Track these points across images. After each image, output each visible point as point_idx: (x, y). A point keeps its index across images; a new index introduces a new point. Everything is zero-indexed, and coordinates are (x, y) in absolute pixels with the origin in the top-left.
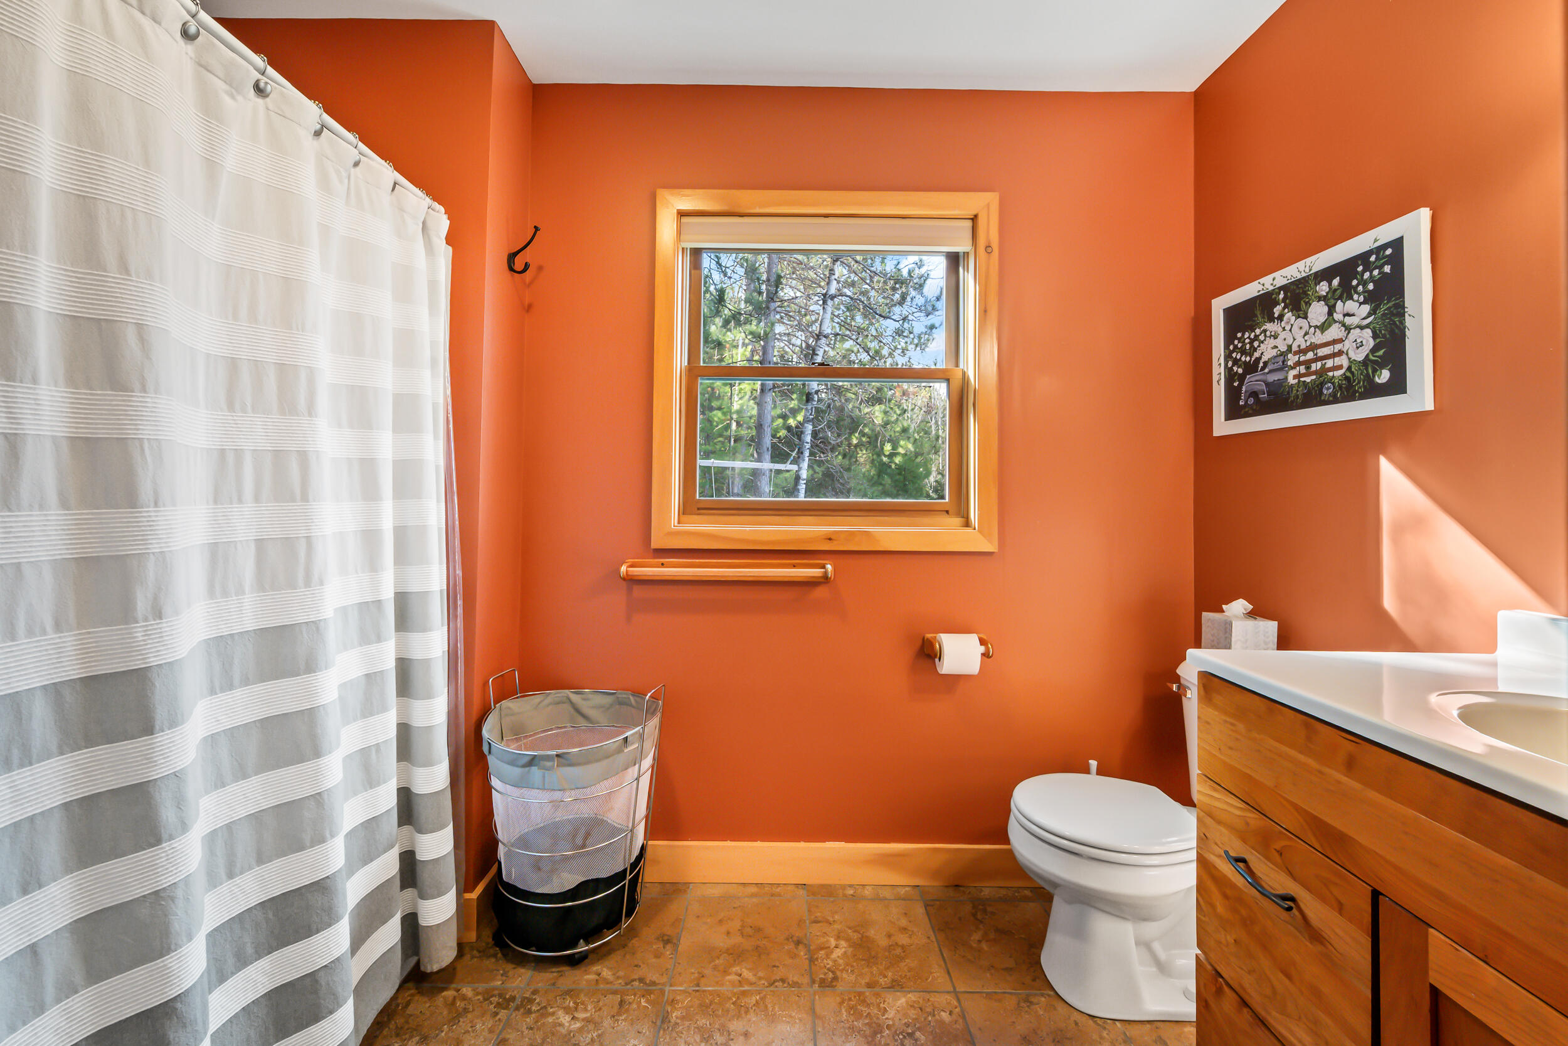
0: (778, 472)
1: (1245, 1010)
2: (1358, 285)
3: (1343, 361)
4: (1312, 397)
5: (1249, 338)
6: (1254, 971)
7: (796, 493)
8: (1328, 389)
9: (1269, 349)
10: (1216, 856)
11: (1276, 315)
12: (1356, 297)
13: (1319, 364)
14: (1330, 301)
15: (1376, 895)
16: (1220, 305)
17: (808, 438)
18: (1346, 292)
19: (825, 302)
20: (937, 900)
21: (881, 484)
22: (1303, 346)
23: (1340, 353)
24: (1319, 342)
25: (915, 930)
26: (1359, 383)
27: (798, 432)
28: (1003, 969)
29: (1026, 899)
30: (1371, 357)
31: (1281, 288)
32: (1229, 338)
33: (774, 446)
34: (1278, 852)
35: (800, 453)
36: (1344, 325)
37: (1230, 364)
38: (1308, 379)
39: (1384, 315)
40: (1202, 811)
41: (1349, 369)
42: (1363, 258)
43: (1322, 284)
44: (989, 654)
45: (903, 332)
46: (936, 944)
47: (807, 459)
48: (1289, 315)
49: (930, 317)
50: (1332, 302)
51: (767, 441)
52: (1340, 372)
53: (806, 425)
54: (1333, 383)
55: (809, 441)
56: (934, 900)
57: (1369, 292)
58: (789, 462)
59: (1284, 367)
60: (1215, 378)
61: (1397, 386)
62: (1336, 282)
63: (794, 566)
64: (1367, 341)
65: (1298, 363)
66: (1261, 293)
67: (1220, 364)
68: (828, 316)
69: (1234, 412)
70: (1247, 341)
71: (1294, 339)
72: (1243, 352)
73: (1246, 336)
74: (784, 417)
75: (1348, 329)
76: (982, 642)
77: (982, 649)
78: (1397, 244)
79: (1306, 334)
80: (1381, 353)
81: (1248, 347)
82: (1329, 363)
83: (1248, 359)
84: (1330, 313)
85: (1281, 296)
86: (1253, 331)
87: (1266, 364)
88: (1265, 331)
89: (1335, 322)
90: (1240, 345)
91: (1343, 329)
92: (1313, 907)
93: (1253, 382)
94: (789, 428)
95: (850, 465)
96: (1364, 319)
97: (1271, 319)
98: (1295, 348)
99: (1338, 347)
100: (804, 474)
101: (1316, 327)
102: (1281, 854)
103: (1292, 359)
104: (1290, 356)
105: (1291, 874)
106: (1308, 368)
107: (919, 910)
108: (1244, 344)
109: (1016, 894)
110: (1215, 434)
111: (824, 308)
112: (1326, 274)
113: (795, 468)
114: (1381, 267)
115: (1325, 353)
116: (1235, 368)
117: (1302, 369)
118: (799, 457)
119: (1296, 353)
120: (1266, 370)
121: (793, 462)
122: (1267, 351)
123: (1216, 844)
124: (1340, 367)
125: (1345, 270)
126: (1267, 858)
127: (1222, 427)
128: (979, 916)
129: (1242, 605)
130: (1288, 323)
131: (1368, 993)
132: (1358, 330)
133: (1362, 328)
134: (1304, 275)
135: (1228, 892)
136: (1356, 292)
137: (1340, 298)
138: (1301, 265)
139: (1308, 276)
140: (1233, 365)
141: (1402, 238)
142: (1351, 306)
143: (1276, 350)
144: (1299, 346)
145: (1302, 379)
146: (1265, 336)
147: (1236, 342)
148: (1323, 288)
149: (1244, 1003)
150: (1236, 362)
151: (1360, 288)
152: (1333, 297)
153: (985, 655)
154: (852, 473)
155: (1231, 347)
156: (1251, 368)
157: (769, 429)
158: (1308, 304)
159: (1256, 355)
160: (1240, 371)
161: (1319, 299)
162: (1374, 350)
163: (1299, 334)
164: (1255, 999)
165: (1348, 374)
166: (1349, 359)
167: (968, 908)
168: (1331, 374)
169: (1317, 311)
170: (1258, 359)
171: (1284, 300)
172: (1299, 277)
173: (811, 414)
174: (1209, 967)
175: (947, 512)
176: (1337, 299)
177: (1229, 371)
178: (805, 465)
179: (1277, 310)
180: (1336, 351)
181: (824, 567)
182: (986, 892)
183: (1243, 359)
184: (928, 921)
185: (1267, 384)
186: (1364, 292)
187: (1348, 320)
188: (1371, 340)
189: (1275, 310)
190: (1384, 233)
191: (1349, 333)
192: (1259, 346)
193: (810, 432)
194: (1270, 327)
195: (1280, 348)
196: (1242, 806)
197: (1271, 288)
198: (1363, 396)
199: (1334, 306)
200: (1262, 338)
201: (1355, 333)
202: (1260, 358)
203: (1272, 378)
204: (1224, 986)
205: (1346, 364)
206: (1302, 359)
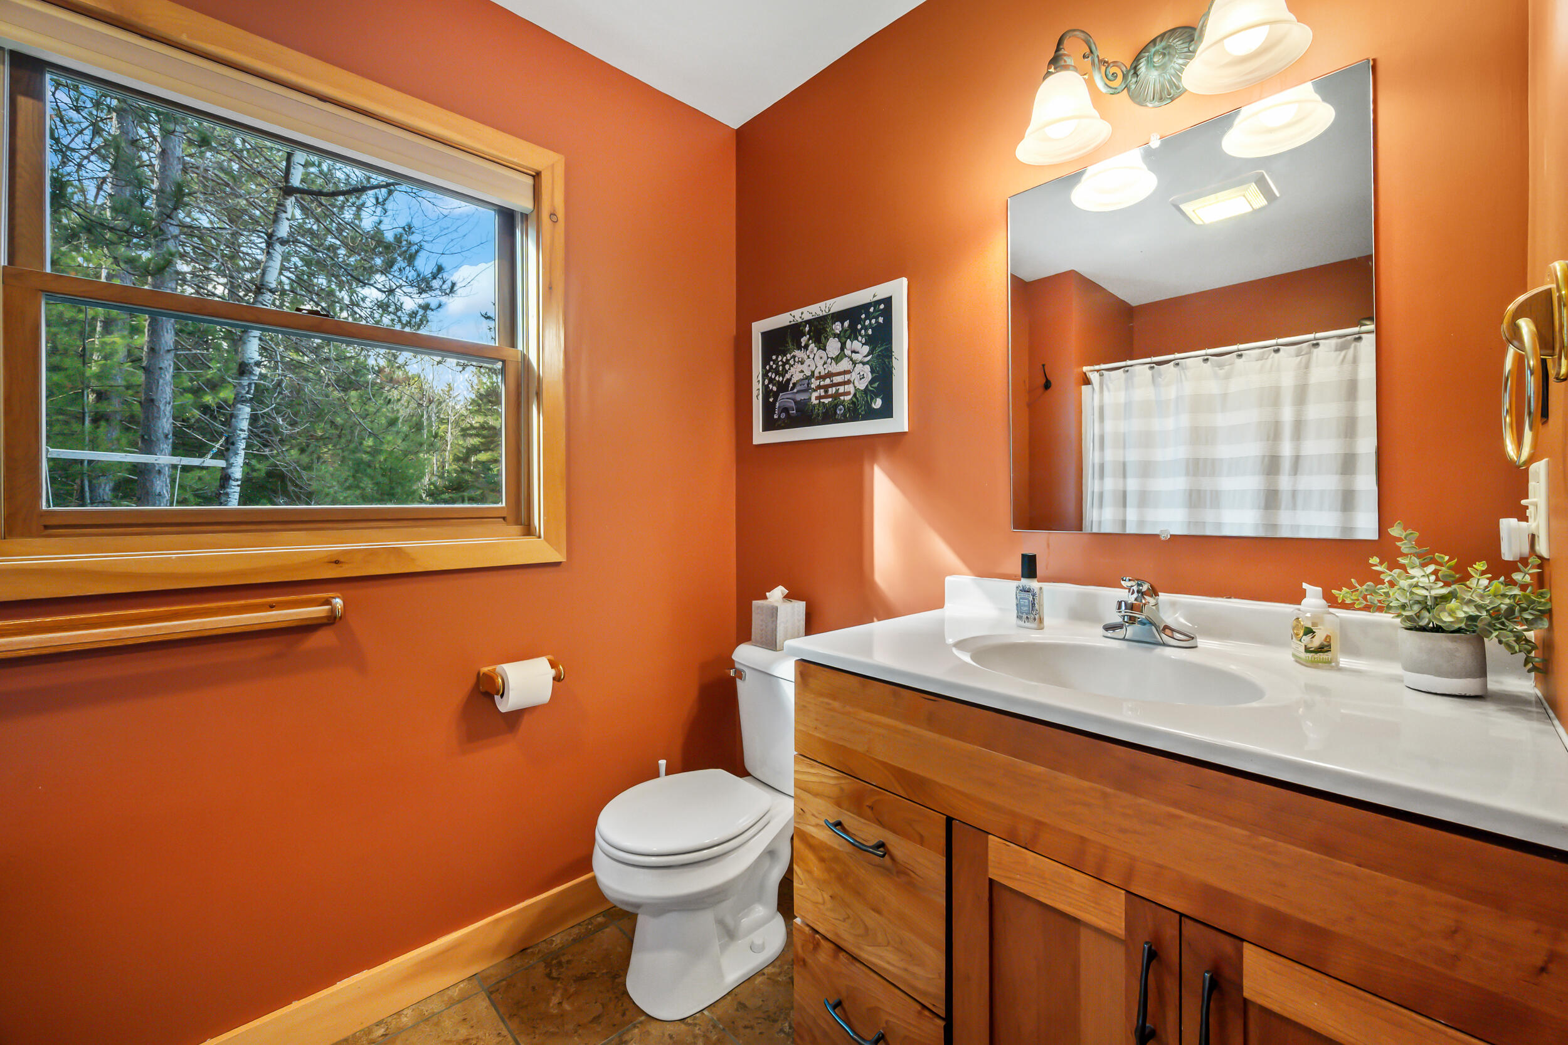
0: (186, 469)
1: (842, 955)
2: (861, 329)
3: (850, 388)
4: (829, 416)
5: (782, 361)
6: (849, 917)
7: (223, 498)
8: (840, 410)
9: (797, 372)
10: (813, 826)
11: (803, 345)
12: (860, 338)
13: (834, 389)
14: (842, 338)
15: (949, 821)
16: (759, 327)
17: (245, 425)
18: (853, 334)
19: (269, 245)
20: (503, 980)
21: (358, 487)
22: (823, 373)
23: (848, 382)
24: (834, 371)
25: (480, 1034)
26: (861, 407)
27: (224, 414)
28: (592, 1021)
29: (601, 927)
30: (870, 387)
31: (808, 322)
32: (766, 360)
33: (177, 433)
34: (870, 807)
35: (230, 443)
36: (851, 360)
37: (766, 382)
38: (826, 401)
39: (879, 355)
40: (800, 788)
41: (855, 395)
42: (865, 307)
43: (837, 323)
44: (560, 677)
45: (388, 306)
46: (510, 1038)
47: (242, 453)
48: (812, 346)
49: (424, 295)
50: (844, 339)
51: (166, 424)
52: (848, 398)
53: (239, 406)
54: (844, 406)
55: (246, 428)
56: (497, 983)
57: (868, 335)
58: (209, 456)
59: (808, 389)
60: (755, 393)
61: (887, 411)
62: (846, 324)
63: (272, 607)
64: (867, 374)
65: (819, 387)
66: (792, 323)
67: (759, 381)
68: (276, 263)
69: (770, 424)
70: (780, 363)
71: (816, 367)
72: (777, 373)
73: (780, 359)
74: (197, 392)
75: (854, 363)
76: (553, 665)
77: (553, 672)
78: (888, 301)
79: (825, 363)
80: (876, 385)
81: (781, 368)
82: (841, 389)
83: (781, 379)
84: (843, 348)
85: (807, 329)
86: (785, 355)
87: (794, 384)
88: (794, 357)
89: (846, 356)
90: (774, 366)
91: (851, 362)
92: (900, 847)
93: (784, 400)
94: (206, 409)
95: (312, 462)
96: (865, 356)
97: (799, 348)
98: (816, 374)
99: (847, 377)
100: (237, 472)
101: (832, 358)
102: (872, 809)
103: (815, 383)
104: (813, 380)
105: (881, 824)
106: (826, 392)
107: (482, 1004)
108: (778, 366)
109: (590, 927)
110: (754, 443)
111: (268, 253)
112: (840, 316)
113: (221, 463)
114: (877, 318)
115: (839, 381)
116: (771, 386)
117: (822, 392)
118: (228, 450)
119: (817, 378)
120: (795, 390)
121: (219, 455)
122: (795, 374)
123: (813, 815)
124: (848, 393)
125: (852, 315)
126: (860, 815)
127: (761, 436)
128: (555, 974)
129: (782, 591)
130: (812, 352)
131: (942, 901)
132: (861, 365)
133: (864, 364)
134: (825, 314)
135: (825, 855)
136: (860, 335)
137: (849, 337)
138: (822, 304)
139: (827, 315)
140: (769, 383)
141: (891, 297)
142: (856, 345)
143: (802, 374)
144: (820, 373)
145: (822, 400)
146: (794, 361)
147: (771, 363)
148: (837, 327)
149: (839, 948)
150: (771, 380)
151: (863, 332)
152: (844, 336)
153: (557, 679)
154: (314, 474)
155: (768, 367)
156: (783, 387)
157: (169, 408)
158: (827, 339)
159: (788, 376)
160: (775, 389)
161: (835, 335)
162: (871, 382)
163: (820, 363)
164: (848, 940)
165: (854, 399)
166: (855, 387)
167: (541, 969)
168: (842, 398)
169: (833, 346)
170: (789, 380)
171: (809, 333)
172: (821, 315)
173: (248, 393)
174: (807, 929)
175: (504, 518)
176: (847, 338)
177: (766, 388)
178: (239, 460)
179: (804, 340)
180: (846, 380)
181: (327, 602)
182: (558, 941)
183: (777, 378)
184: (495, 1013)
185: (796, 402)
186: (865, 335)
187: (854, 356)
188: (870, 374)
189: (802, 340)
190: (880, 291)
191: (855, 366)
192: (789, 369)
193: (247, 416)
194: (797, 353)
195: (805, 373)
196: (836, 775)
197: (800, 320)
198: (865, 418)
199: (845, 343)
200: (792, 362)
201: (859, 366)
202: (790, 379)
203: (801, 397)
204: (822, 941)
205: (853, 392)
206: (822, 383)
